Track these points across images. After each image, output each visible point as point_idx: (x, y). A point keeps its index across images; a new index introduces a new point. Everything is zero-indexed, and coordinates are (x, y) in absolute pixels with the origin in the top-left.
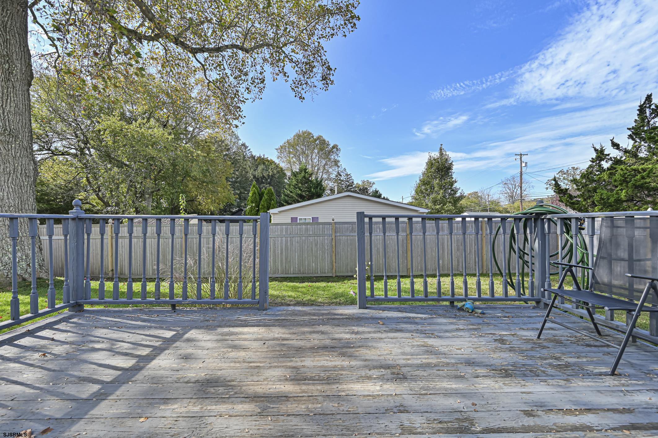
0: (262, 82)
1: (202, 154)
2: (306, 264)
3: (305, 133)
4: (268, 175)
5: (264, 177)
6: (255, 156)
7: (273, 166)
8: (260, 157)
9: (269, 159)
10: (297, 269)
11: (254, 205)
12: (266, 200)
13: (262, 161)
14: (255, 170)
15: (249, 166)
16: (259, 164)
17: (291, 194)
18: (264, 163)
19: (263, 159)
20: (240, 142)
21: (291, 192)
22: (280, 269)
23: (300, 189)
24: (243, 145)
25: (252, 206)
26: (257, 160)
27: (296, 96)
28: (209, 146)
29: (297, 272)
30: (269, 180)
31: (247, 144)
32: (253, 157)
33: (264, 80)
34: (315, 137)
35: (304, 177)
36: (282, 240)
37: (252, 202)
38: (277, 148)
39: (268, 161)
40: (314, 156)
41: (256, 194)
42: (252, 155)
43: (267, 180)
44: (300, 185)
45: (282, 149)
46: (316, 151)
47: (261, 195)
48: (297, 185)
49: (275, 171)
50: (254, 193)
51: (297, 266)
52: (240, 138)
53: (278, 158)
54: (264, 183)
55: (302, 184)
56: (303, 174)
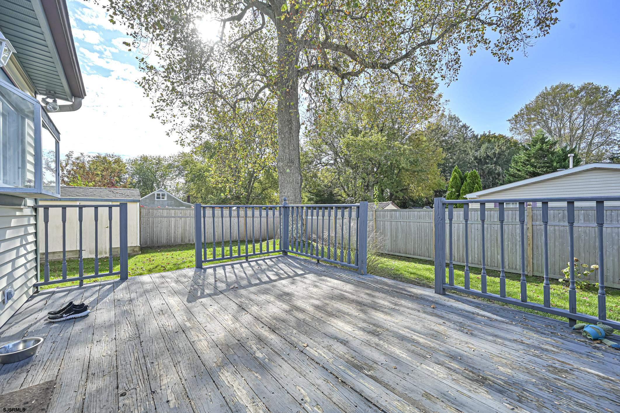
0: (457, 63)
1: (408, 148)
2: (489, 256)
3: (557, 87)
4: (494, 154)
5: (488, 156)
6: (477, 135)
7: (502, 141)
8: (484, 135)
9: (497, 135)
10: (476, 259)
11: (454, 190)
12: (468, 184)
13: (487, 139)
14: (476, 151)
15: (471, 148)
16: (483, 143)
17: (520, 173)
18: (489, 141)
19: (488, 136)
20: (461, 124)
21: (519, 171)
22: (456, 256)
23: (532, 166)
24: (464, 126)
25: (452, 191)
26: (480, 139)
27: (499, 60)
28: (418, 138)
29: (476, 262)
30: (495, 159)
31: (468, 125)
32: (475, 137)
33: (459, 59)
34: (576, 89)
35: (541, 149)
36: (458, 227)
37: (452, 187)
38: (510, 118)
39: (495, 137)
40: (575, 115)
41: (457, 179)
42: (474, 135)
43: (492, 159)
44: (533, 160)
45: (516, 119)
46: (579, 108)
47: (463, 179)
48: (527, 160)
49: (504, 148)
50: (455, 177)
51: (476, 256)
52: (461, 120)
53: (511, 130)
54: (487, 163)
55: (536, 158)
56: (538, 146)
